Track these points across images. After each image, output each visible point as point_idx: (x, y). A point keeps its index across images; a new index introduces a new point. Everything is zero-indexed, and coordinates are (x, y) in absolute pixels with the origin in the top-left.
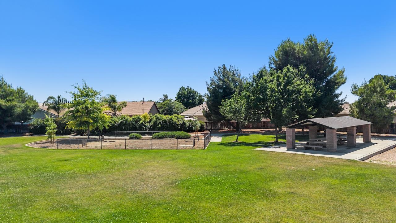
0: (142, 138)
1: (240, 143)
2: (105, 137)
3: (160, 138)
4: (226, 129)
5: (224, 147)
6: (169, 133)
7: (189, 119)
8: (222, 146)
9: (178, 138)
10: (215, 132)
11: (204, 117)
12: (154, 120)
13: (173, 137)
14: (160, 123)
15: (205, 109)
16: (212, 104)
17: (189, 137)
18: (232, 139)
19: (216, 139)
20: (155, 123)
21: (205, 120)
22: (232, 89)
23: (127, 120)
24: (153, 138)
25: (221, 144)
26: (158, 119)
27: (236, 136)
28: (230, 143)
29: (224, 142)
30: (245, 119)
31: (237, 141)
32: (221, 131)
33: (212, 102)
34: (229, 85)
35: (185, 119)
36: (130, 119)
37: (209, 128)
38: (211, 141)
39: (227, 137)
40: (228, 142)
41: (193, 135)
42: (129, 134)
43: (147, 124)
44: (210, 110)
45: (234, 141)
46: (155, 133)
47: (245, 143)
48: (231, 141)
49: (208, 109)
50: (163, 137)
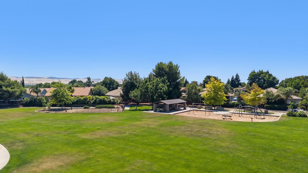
0: (90, 108)
1: (137, 110)
2: (72, 108)
3: (99, 108)
4: (132, 103)
5: (131, 111)
6: (104, 106)
7: (113, 98)
8: (130, 111)
9: (109, 108)
10: (127, 105)
11: (120, 97)
12: (95, 99)
13: (106, 108)
14: (98, 101)
15: (121, 93)
16: (125, 91)
17: (114, 108)
18: (134, 108)
19: (127, 108)
20: (96, 100)
21: (121, 99)
22: (135, 84)
23: (80, 99)
24: (96, 108)
25: (129, 110)
26: (97, 98)
27: (136, 107)
28: (133, 110)
29: (131, 110)
30: (140, 100)
31: (136, 109)
32: (129, 104)
33: (125, 90)
34: (134, 82)
35: (111, 98)
36: (82, 98)
37: (123, 103)
38: (125, 109)
39: (132, 107)
40: (132, 109)
41: (116, 106)
42: (83, 106)
43: (91, 101)
44: (124, 94)
45: (135, 109)
46: (96, 105)
47: (140, 110)
48: (134, 109)
49: (123, 93)
50: (101, 108)
